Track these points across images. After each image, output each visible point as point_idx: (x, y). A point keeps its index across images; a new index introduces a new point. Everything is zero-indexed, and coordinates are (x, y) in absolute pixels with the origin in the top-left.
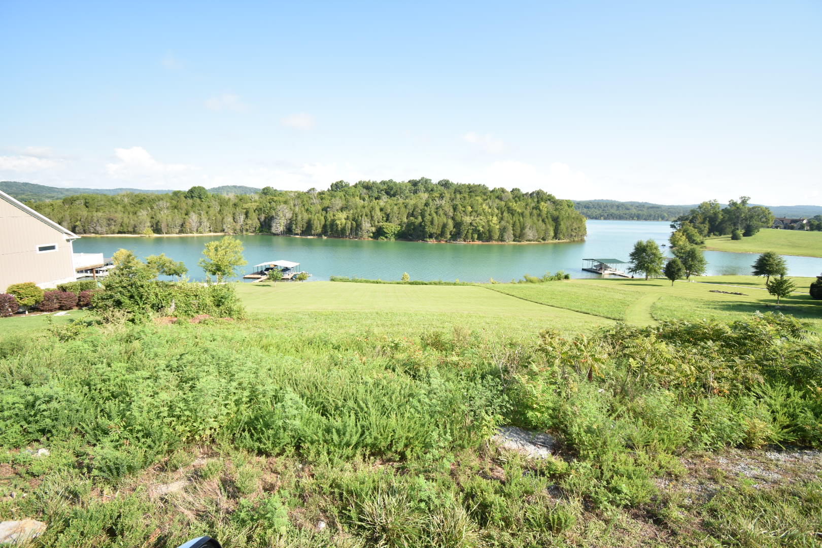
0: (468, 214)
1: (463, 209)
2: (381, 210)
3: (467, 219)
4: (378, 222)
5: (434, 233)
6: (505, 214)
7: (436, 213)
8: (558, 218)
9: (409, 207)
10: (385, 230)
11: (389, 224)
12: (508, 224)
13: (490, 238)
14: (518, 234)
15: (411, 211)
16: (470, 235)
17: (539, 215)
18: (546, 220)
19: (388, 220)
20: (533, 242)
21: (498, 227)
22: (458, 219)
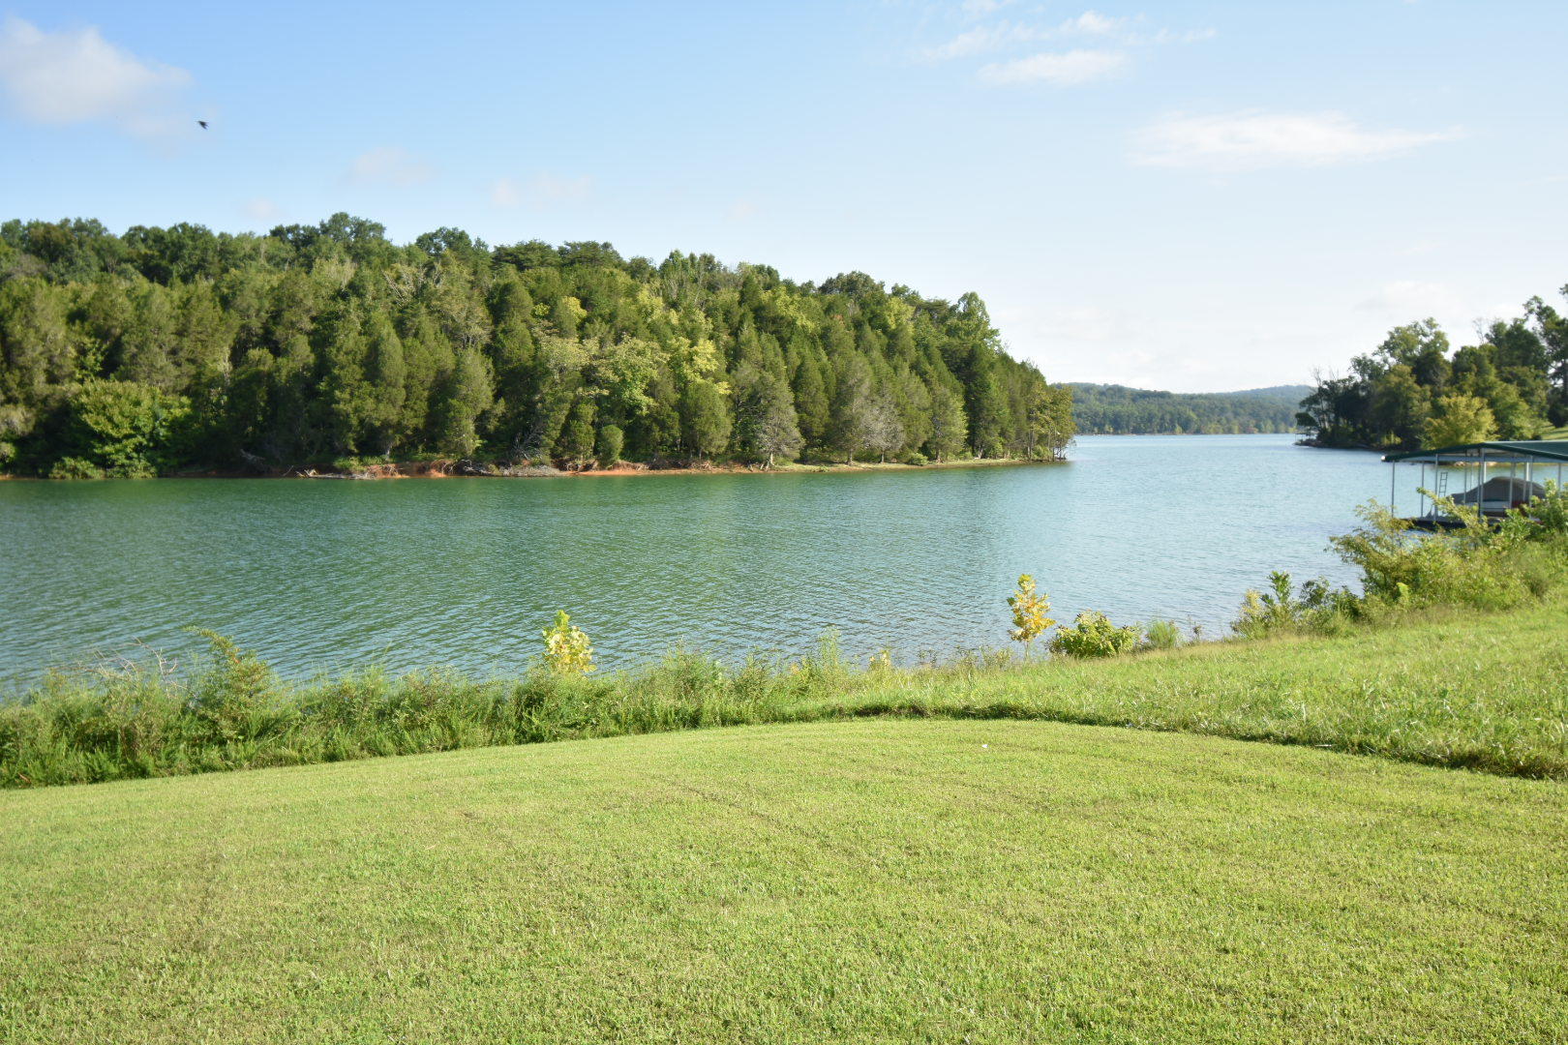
0: (571, 326)
1: (541, 309)
2: (76, 316)
3: (571, 352)
4: (52, 379)
5: (386, 425)
6: (748, 331)
7: (400, 327)
8: (972, 356)
9: (248, 299)
10: (89, 419)
11: (117, 386)
12: (771, 378)
13: (688, 448)
14: (818, 429)
15: (256, 324)
16: (585, 433)
17: (890, 351)
18: (928, 367)
19: (112, 365)
20: (883, 465)
21: (723, 388)
22: (518, 349)
